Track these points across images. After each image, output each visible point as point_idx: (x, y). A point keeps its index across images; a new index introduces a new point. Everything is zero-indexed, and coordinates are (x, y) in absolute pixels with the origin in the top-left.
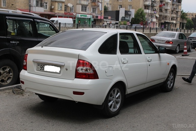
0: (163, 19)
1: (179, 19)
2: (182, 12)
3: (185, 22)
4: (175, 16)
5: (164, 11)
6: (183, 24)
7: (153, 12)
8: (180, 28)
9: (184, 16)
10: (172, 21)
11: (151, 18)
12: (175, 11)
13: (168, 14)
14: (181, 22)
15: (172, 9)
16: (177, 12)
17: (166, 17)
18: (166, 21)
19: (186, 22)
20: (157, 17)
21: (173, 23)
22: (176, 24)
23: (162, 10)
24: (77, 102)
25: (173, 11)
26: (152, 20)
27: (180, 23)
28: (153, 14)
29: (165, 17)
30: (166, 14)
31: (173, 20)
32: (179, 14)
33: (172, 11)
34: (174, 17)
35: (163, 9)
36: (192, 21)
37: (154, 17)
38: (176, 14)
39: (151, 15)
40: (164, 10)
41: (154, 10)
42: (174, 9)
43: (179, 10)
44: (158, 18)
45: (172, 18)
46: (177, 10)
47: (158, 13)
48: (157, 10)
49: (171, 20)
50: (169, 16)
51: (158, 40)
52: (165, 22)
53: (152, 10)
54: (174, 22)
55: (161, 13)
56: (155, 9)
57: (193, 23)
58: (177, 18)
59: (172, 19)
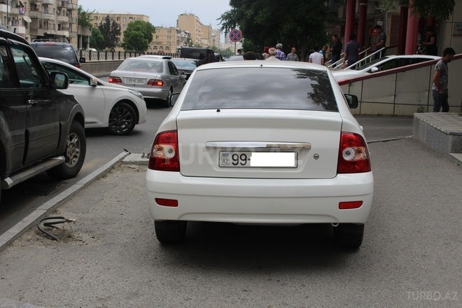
0: (41, 27)
1: (75, 27)
2: (80, 9)
3: (89, 34)
4: (66, 19)
5: (41, 9)
6: (85, 37)
7: (16, 11)
8: (78, 47)
9: (85, 19)
10: (60, 33)
11: (13, 25)
12: (65, 9)
13: (52, 16)
14: (79, 34)
15: (58, 4)
16: (70, 10)
17: (46, 22)
18: (49, 33)
19: (91, 35)
20: (25, 23)
21: (64, 37)
22: (69, 40)
23: (36, 5)
24: (335, 224)
25: (61, 8)
26: (15, 29)
27: (79, 36)
28: (17, 15)
29: (44, 23)
30: (46, 16)
31: (63, 29)
32: (75, 14)
33: (59, 8)
34: (64, 23)
35: (38, 4)
36: (100, 32)
37: (21, 22)
38: (67, 15)
39: (11, 18)
40: (41, 6)
41: (17, 7)
42: (63, 4)
43: (75, 6)
44: (29, 26)
45: (59, 25)
46: (70, 6)
47: (27, 13)
48: (24, 5)
49: (59, 29)
50: (53, 21)
51: (130, 79)
52: (45, 34)
53: (12, 7)
54: (66, 34)
55: (35, 14)
56: (20, 2)
57: (102, 37)
58: (71, 24)
59: (61, 26)
